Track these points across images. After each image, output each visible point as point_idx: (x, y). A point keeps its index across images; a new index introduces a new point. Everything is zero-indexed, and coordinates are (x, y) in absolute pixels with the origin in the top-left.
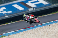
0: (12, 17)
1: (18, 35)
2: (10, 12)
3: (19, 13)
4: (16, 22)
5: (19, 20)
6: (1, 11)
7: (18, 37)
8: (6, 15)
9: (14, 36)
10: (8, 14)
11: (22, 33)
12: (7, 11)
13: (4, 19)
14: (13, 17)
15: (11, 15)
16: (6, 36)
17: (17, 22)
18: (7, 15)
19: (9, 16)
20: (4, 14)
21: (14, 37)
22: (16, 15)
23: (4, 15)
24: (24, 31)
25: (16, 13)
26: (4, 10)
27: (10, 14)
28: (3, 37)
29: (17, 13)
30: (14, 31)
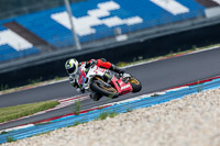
0: (142, 40)
1: (164, 111)
2: (136, 20)
3: (169, 24)
4: (156, 59)
5: (168, 52)
6: (101, 18)
7: (163, 117)
8: (119, 30)
9: (148, 113)
10: (125, 29)
11: (181, 102)
12: (122, 17)
13: (112, 46)
14: (146, 41)
15: (139, 34)
16: (117, 114)
17: (160, 58)
18: (123, 33)
19: (133, 35)
20: (113, 28)
21: (148, 117)
22: (158, 32)
23: (111, 32)
24: (189, 96)
25: (159, 26)
26: (113, 14)
27: (135, 28)
28: (108, 118)
29: (163, 25)
30: (149, 96)
